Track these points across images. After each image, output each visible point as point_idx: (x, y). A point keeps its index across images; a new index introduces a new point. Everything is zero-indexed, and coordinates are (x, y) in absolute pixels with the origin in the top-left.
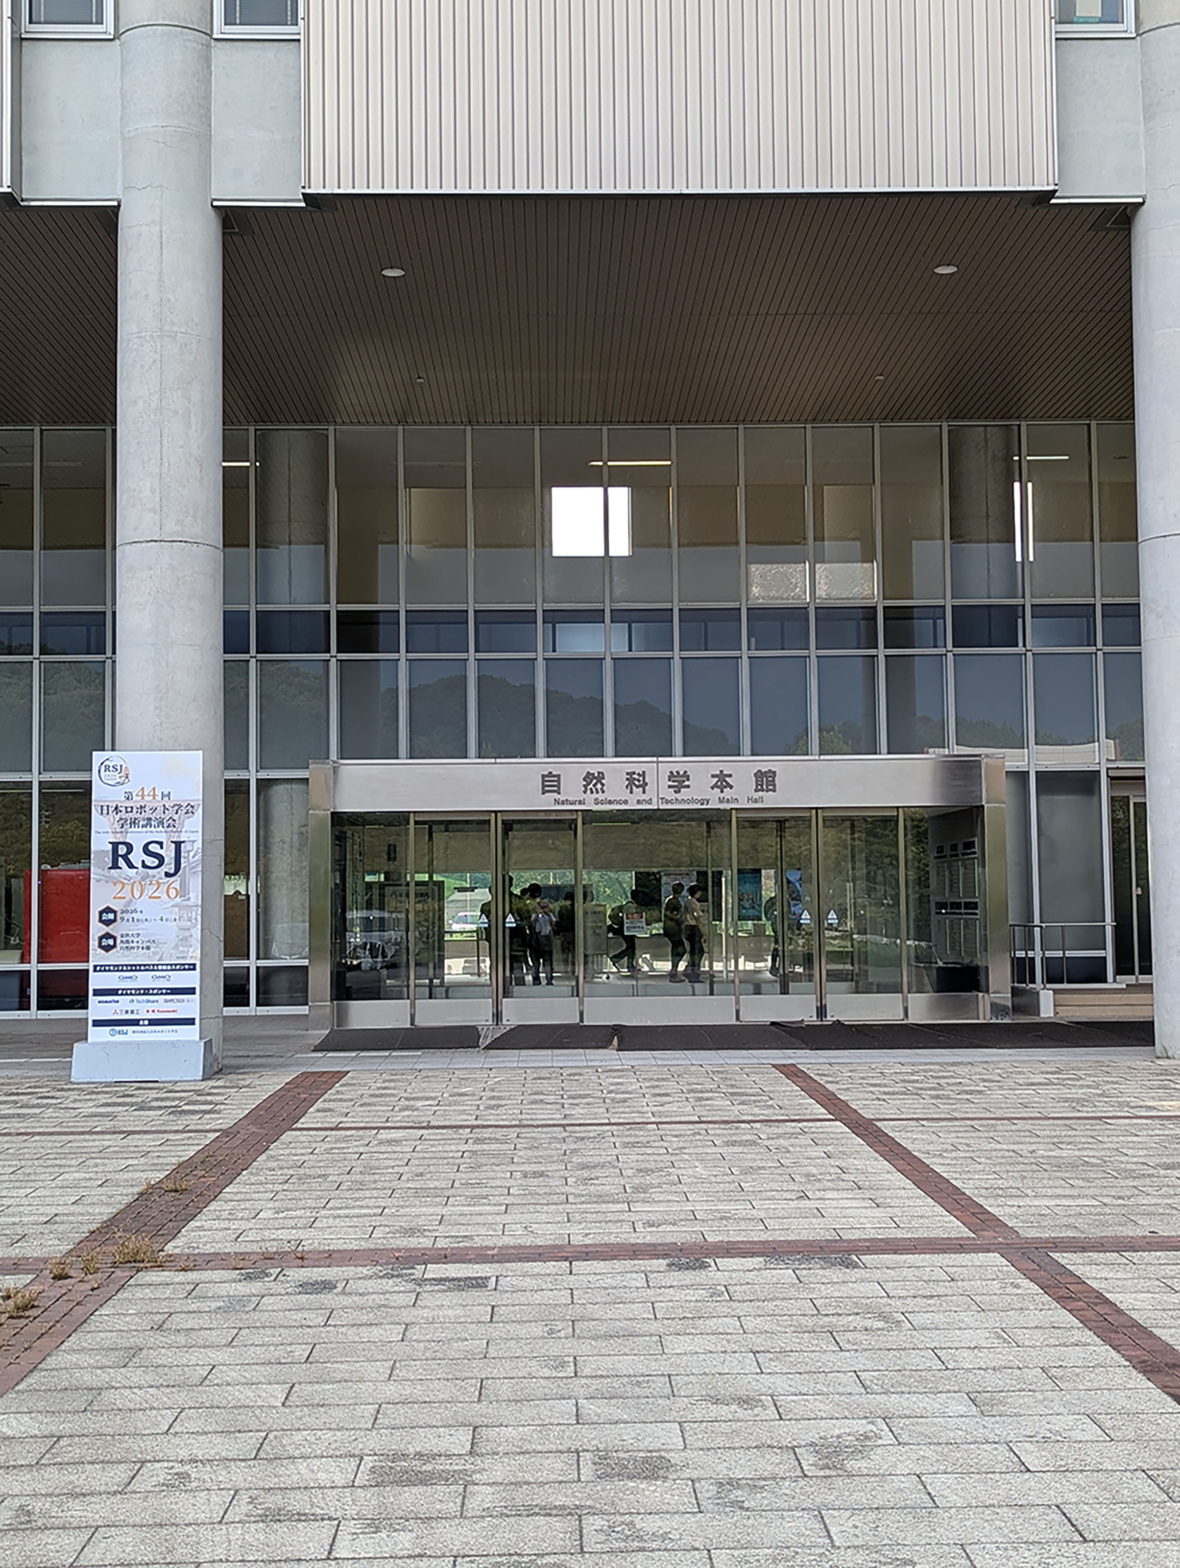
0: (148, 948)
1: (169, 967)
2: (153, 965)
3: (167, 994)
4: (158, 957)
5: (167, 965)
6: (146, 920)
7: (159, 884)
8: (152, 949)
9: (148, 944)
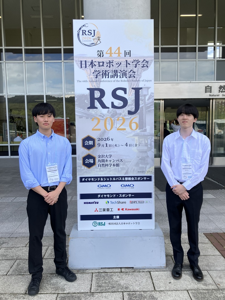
0: (118, 165)
1: (133, 179)
2: (122, 177)
3: (131, 197)
4: (125, 171)
5: (131, 177)
6: (116, 145)
7: (124, 120)
8: (121, 166)
9: (118, 162)
